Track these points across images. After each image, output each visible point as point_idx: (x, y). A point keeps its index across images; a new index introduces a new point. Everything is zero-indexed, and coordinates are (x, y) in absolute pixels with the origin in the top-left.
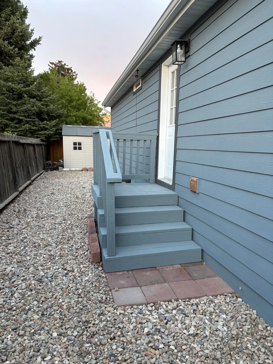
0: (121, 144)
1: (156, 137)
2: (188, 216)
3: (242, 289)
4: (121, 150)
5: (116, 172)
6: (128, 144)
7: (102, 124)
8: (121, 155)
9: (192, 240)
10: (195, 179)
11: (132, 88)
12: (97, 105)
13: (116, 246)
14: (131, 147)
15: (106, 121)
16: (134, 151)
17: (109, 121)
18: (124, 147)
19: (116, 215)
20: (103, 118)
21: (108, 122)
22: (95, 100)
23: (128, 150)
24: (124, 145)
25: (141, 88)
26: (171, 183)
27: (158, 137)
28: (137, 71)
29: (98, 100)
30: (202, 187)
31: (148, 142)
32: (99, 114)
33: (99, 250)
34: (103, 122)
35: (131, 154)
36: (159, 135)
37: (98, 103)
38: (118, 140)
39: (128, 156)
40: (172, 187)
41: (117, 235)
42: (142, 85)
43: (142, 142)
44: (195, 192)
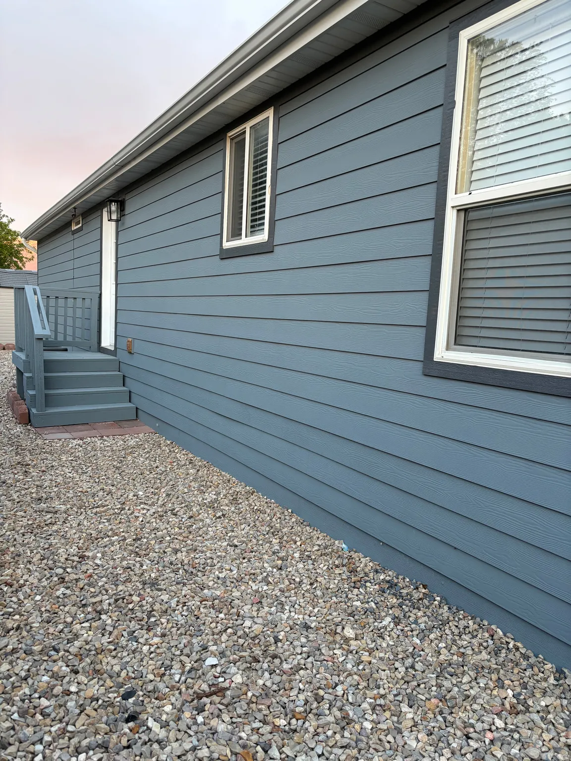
0: (52, 302)
1: (98, 295)
2: (127, 380)
3: (159, 426)
4: (52, 311)
5: (45, 329)
6: (61, 302)
7: (19, 262)
8: (52, 318)
9: (130, 402)
10: (130, 339)
11: (68, 224)
12: (8, 225)
13: (46, 407)
14: (66, 307)
15: (26, 258)
16: (70, 312)
17: (33, 257)
18: (56, 307)
19: (45, 378)
20: (21, 252)
21: (30, 260)
22: (4, 216)
23: (61, 312)
24: (57, 303)
25: (80, 229)
26: (113, 349)
27: (101, 294)
28: (75, 208)
29: (9, 217)
30: (137, 347)
31: (88, 301)
32: (11, 243)
33: (27, 411)
34: (21, 259)
35: (66, 316)
36: (101, 292)
37: (9, 222)
38: (48, 297)
39: (61, 320)
40: (113, 353)
41: (46, 395)
42: (82, 225)
43: (79, 301)
44: (131, 353)
